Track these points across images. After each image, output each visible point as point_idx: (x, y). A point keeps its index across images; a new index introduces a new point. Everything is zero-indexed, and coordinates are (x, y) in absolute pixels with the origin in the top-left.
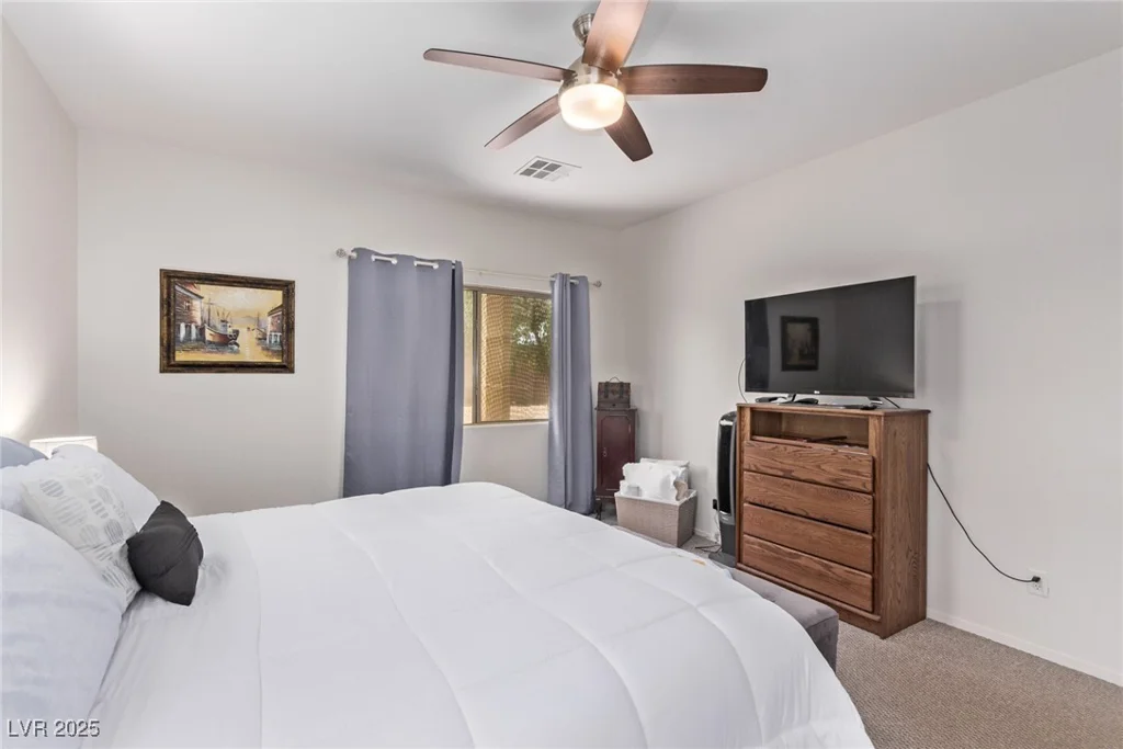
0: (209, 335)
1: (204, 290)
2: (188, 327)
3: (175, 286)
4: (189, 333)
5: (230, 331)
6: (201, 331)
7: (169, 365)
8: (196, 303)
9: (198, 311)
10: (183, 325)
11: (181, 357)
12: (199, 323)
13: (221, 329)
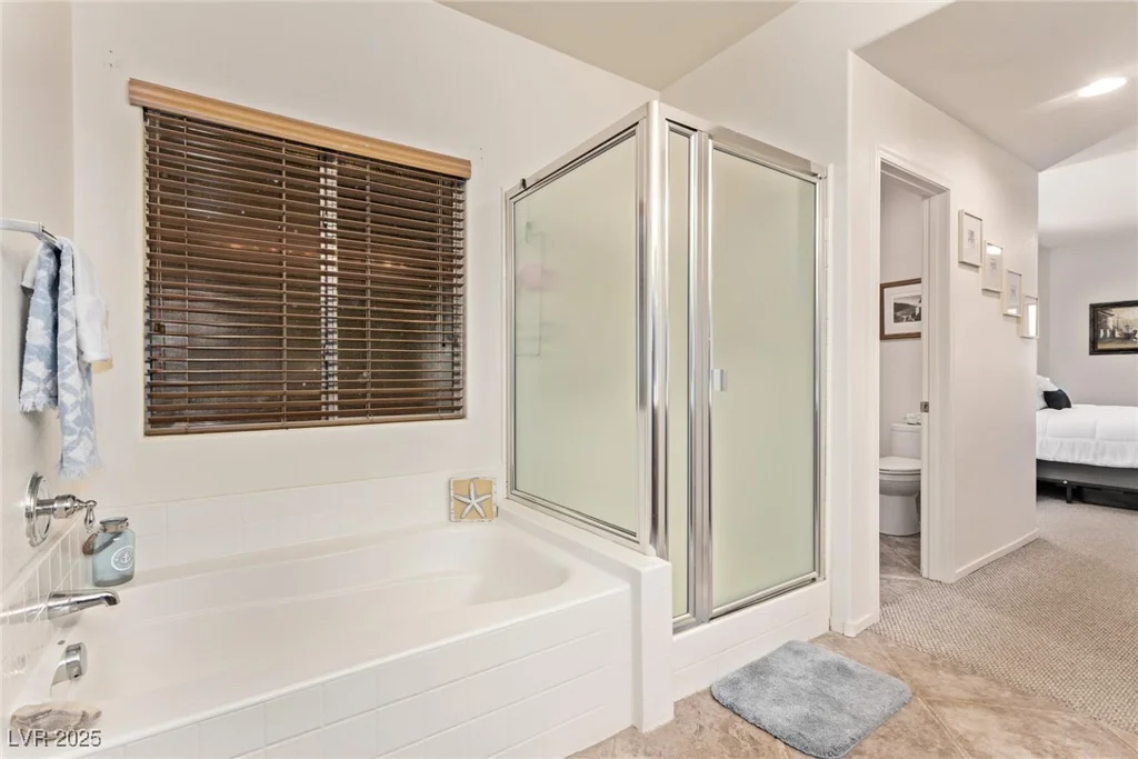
0: (1117, 335)
1: (1115, 311)
2: (1105, 331)
3: (1097, 312)
4: (1105, 334)
5: (1131, 331)
6: (1113, 333)
7: (1094, 350)
8: (1110, 319)
9: (1111, 322)
10: (1102, 331)
11: (1100, 347)
12: (1111, 327)
13: (1125, 331)
